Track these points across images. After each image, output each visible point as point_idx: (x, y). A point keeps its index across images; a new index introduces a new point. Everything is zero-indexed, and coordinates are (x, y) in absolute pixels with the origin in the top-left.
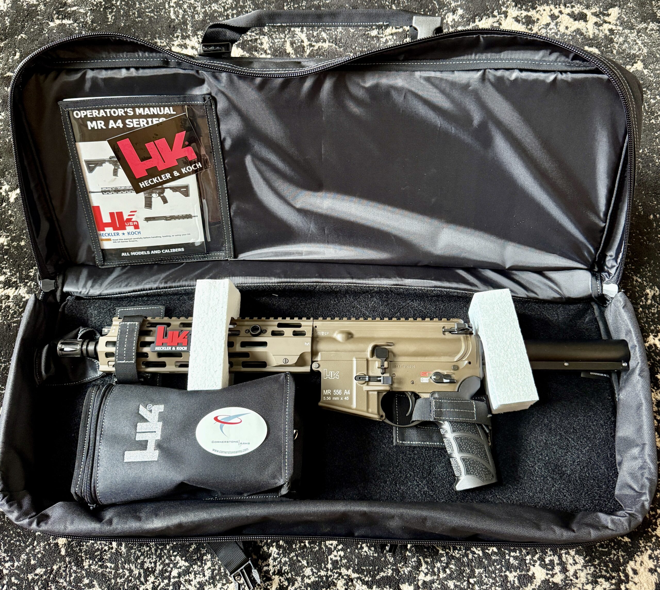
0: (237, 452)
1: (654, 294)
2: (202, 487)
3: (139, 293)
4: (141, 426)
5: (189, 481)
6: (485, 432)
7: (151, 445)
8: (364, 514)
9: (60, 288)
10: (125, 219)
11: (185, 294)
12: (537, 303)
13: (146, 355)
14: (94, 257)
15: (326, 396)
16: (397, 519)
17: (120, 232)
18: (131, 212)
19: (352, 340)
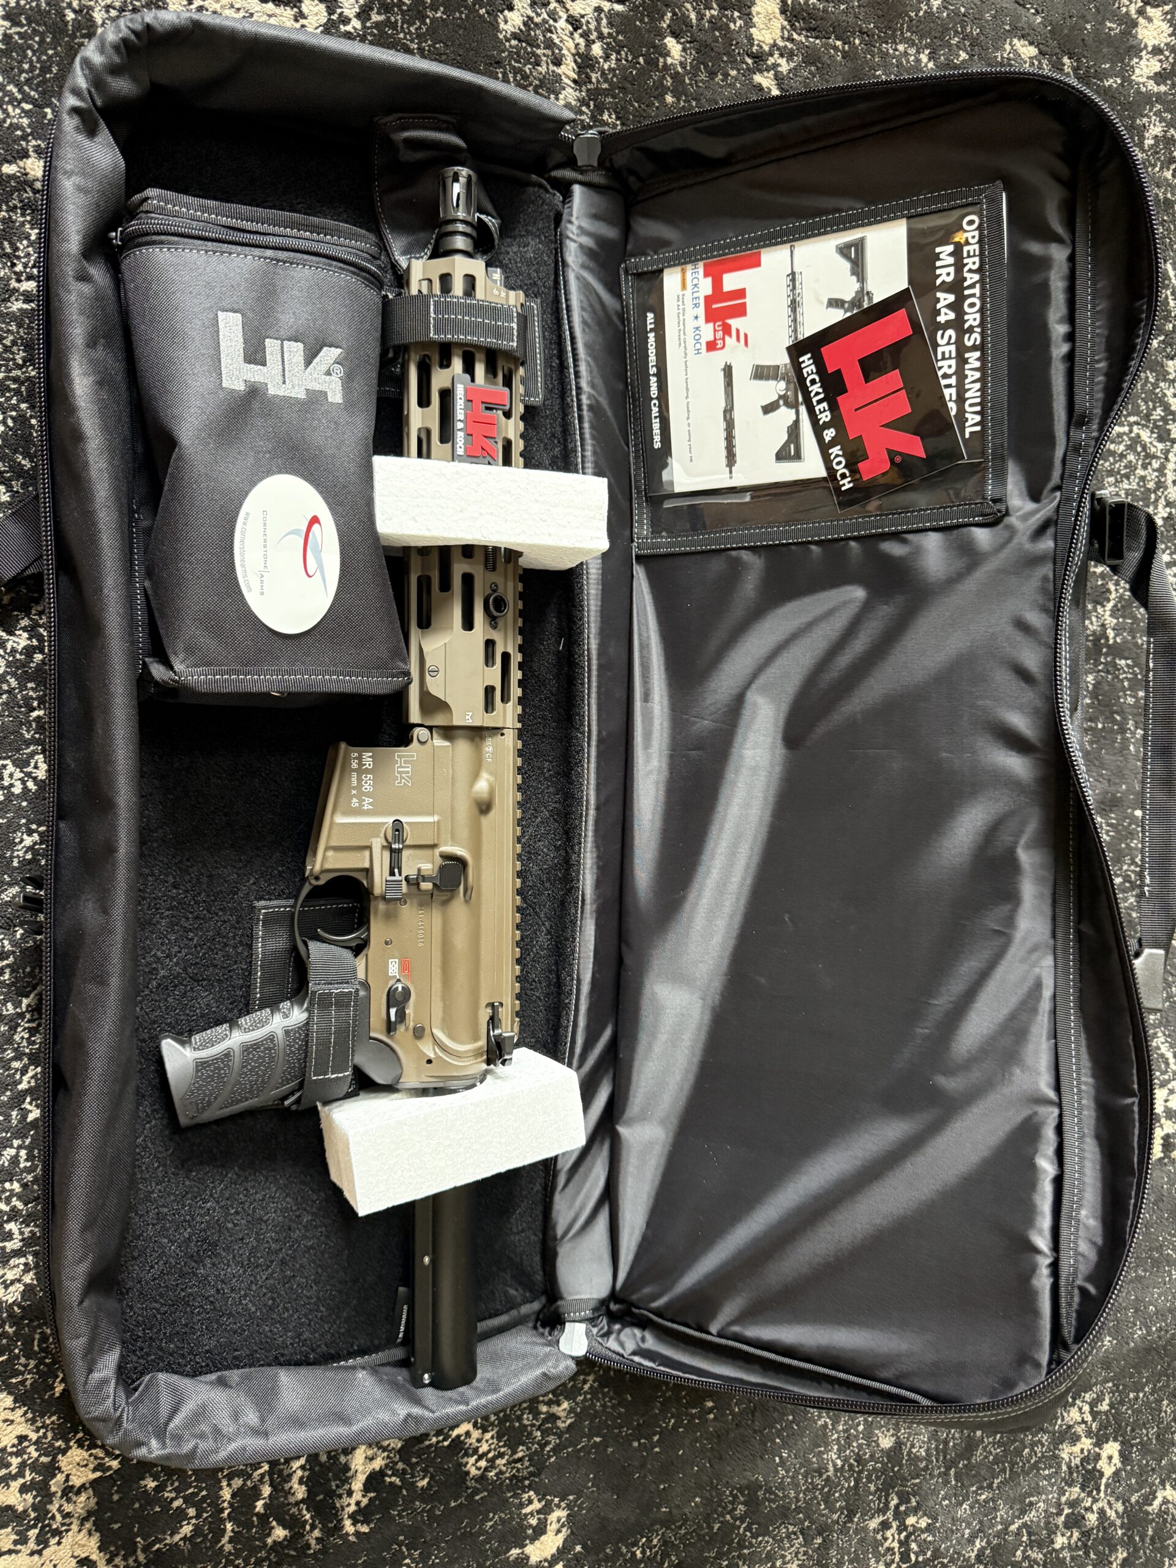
0: (243, 566)
1: (559, 1418)
2: (166, 488)
3: (569, 348)
4: (296, 351)
5: (180, 458)
6: (286, 1098)
7: (255, 374)
8: (111, 849)
9: (580, 177)
10: (729, 321)
11: (565, 448)
12: (545, 1188)
13: (446, 363)
14: (645, 254)
15: (360, 758)
16: (101, 919)
17: (701, 311)
18: (746, 336)
19: (476, 811)
